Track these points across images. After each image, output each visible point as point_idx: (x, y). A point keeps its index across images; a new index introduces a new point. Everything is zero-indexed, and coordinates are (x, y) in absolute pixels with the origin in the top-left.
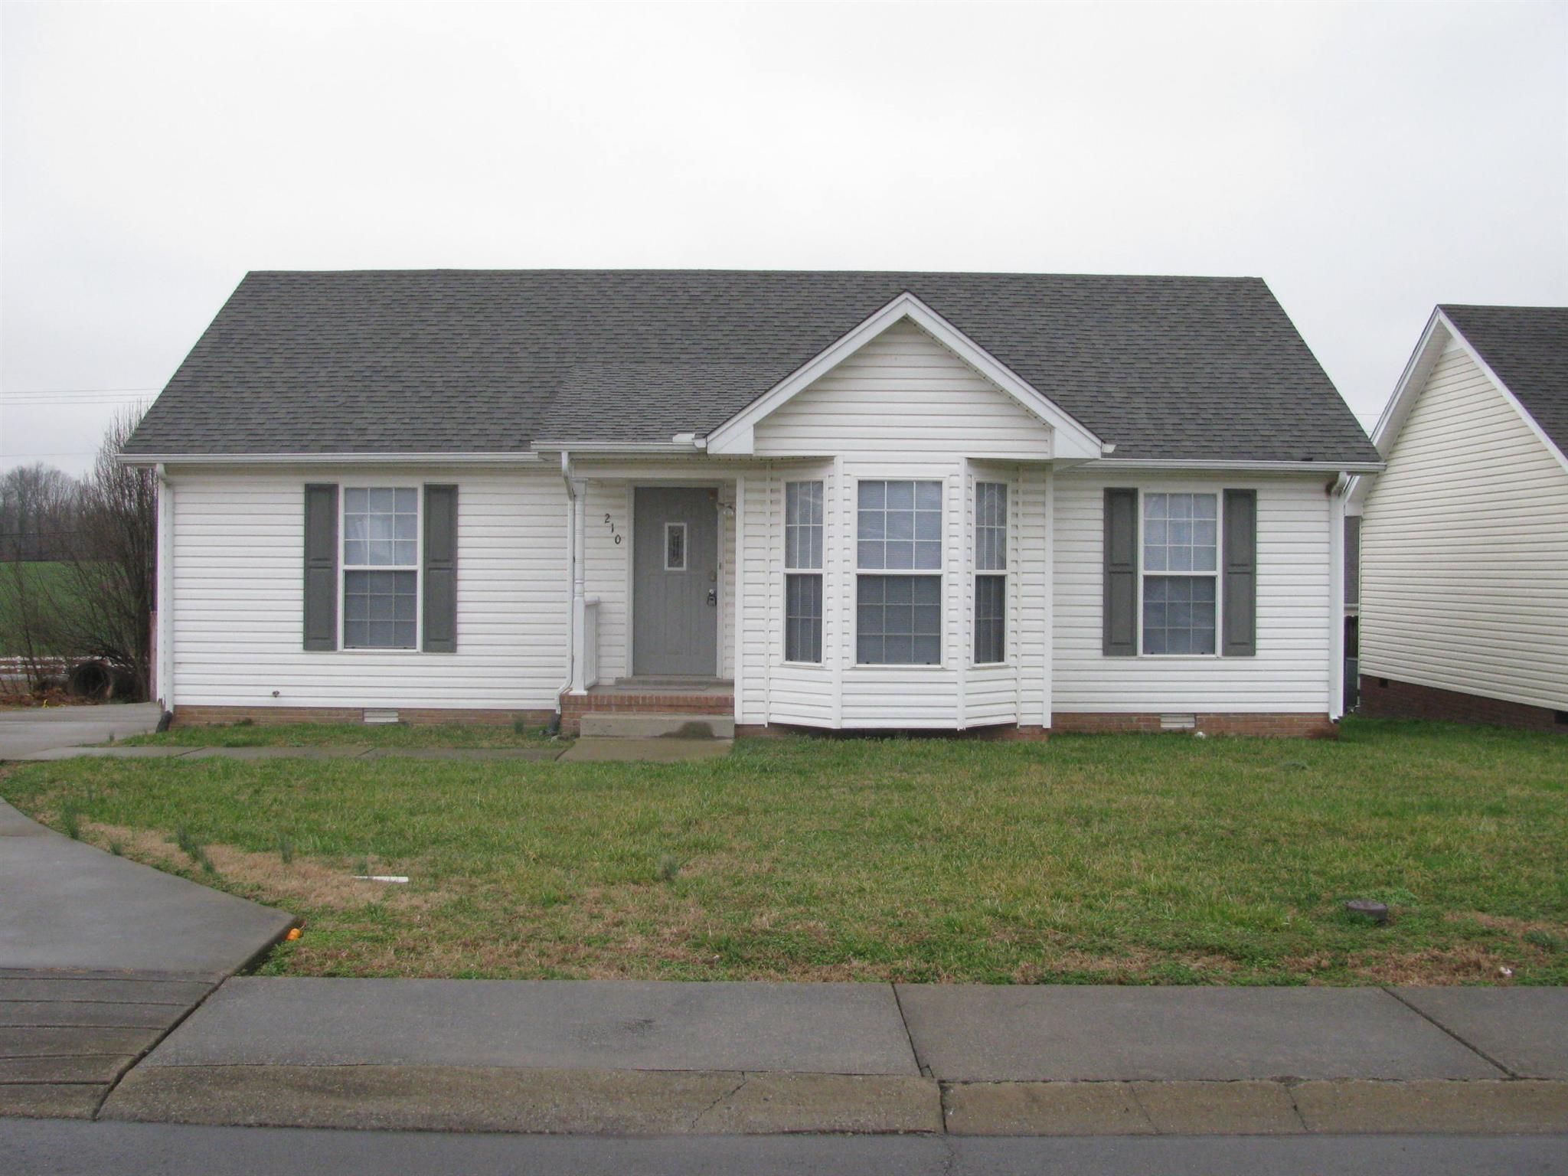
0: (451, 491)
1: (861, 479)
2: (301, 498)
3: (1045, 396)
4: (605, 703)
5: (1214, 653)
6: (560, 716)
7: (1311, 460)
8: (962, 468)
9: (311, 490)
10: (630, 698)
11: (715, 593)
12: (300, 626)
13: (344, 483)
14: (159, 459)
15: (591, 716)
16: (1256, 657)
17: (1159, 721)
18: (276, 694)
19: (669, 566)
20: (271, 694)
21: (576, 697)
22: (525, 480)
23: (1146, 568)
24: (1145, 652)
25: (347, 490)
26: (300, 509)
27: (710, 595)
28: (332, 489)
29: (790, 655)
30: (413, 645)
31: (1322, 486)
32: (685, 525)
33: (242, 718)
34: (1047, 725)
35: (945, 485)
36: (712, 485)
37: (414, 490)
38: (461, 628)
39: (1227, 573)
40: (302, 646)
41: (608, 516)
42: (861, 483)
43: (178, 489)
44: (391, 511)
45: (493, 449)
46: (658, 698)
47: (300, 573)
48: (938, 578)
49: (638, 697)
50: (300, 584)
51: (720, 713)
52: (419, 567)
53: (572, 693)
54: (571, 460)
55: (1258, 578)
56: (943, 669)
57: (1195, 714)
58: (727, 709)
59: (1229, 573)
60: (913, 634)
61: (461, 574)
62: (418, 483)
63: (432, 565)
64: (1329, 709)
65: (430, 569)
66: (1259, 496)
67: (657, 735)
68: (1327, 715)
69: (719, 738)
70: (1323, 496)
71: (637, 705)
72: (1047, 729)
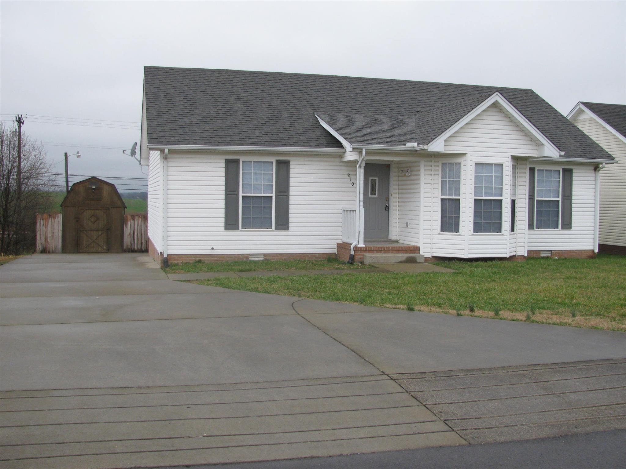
0: (287, 163)
1: (476, 162)
2: (224, 165)
3: (542, 133)
4: (372, 250)
5: (558, 228)
6: (354, 255)
7: (595, 158)
8: (509, 159)
9: (228, 162)
10: (381, 248)
11: (389, 206)
12: (223, 220)
13: (242, 159)
14: (166, 147)
15: (368, 255)
16: (572, 230)
17: (540, 253)
18: (213, 249)
19: (371, 195)
20: (211, 249)
21: (361, 248)
22: (318, 159)
23: (537, 197)
24: (536, 228)
25: (243, 162)
26: (223, 170)
27: (386, 206)
28: (237, 161)
29: (443, 229)
30: (271, 227)
31: (593, 168)
32: (377, 179)
33: (197, 259)
34: (526, 255)
35: (504, 166)
36: (387, 163)
37: (272, 162)
38: (291, 220)
39: (563, 199)
40: (224, 228)
41: (349, 174)
42: (476, 164)
43: (169, 160)
44: (262, 171)
45: (307, 146)
46: (392, 247)
47: (223, 197)
48: (501, 201)
49: (384, 247)
50: (223, 202)
51: (414, 253)
52: (274, 195)
53: (359, 246)
54: (366, 153)
55: (573, 201)
56: (503, 235)
57: (551, 251)
58: (417, 251)
59: (564, 199)
60: (492, 222)
61: (291, 198)
62: (273, 160)
63: (279, 194)
64: (594, 248)
65: (278, 195)
66: (574, 171)
67: (397, 262)
68: (593, 251)
69: (420, 263)
70: (593, 172)
71: (384, 250)
72: (525, 257)
